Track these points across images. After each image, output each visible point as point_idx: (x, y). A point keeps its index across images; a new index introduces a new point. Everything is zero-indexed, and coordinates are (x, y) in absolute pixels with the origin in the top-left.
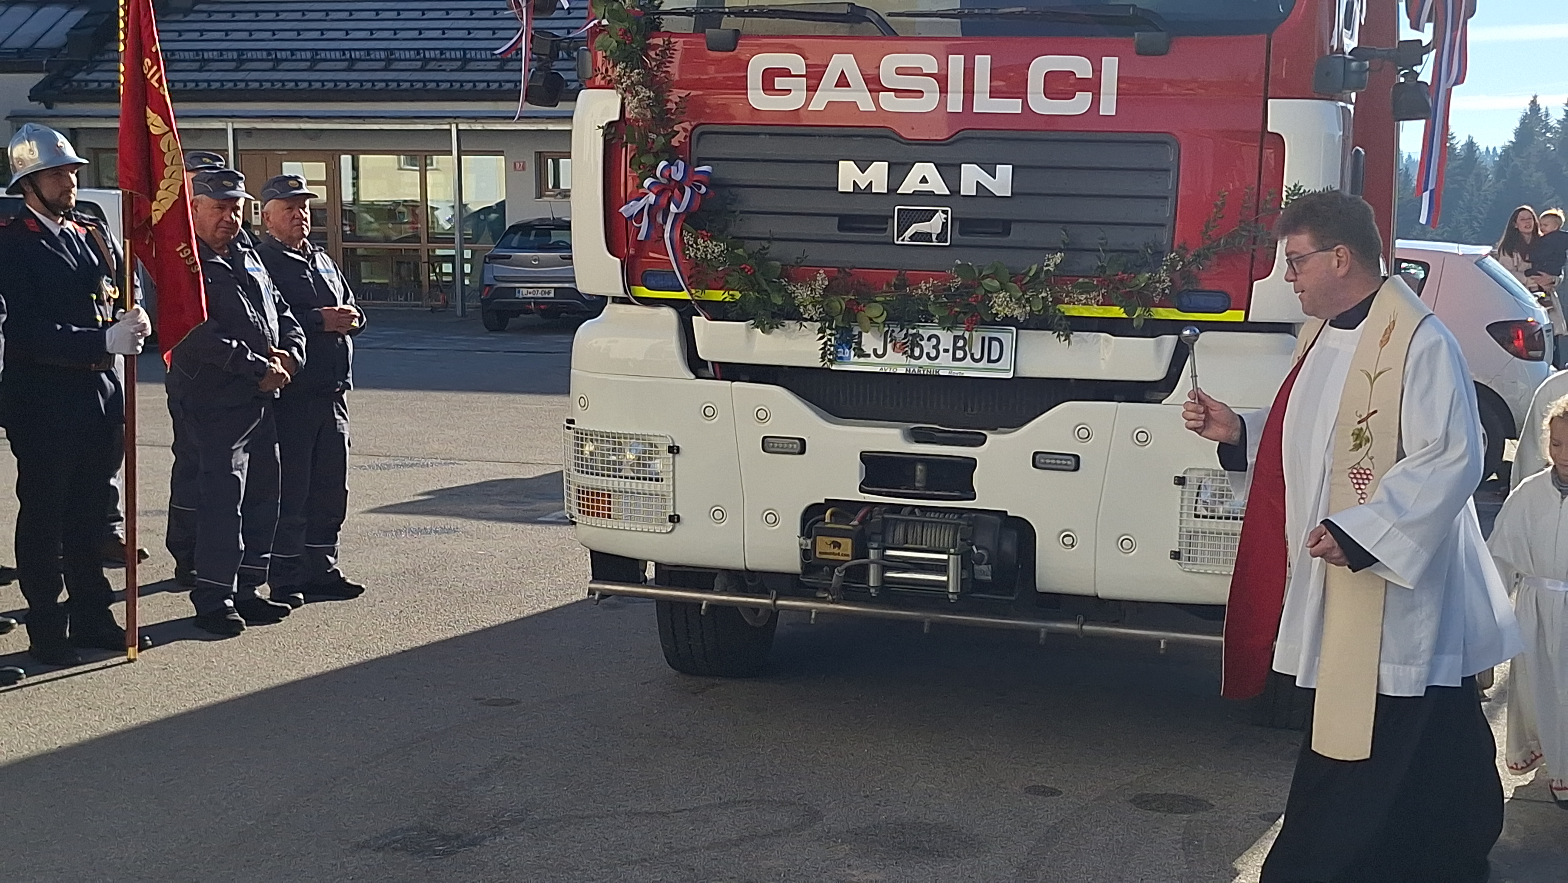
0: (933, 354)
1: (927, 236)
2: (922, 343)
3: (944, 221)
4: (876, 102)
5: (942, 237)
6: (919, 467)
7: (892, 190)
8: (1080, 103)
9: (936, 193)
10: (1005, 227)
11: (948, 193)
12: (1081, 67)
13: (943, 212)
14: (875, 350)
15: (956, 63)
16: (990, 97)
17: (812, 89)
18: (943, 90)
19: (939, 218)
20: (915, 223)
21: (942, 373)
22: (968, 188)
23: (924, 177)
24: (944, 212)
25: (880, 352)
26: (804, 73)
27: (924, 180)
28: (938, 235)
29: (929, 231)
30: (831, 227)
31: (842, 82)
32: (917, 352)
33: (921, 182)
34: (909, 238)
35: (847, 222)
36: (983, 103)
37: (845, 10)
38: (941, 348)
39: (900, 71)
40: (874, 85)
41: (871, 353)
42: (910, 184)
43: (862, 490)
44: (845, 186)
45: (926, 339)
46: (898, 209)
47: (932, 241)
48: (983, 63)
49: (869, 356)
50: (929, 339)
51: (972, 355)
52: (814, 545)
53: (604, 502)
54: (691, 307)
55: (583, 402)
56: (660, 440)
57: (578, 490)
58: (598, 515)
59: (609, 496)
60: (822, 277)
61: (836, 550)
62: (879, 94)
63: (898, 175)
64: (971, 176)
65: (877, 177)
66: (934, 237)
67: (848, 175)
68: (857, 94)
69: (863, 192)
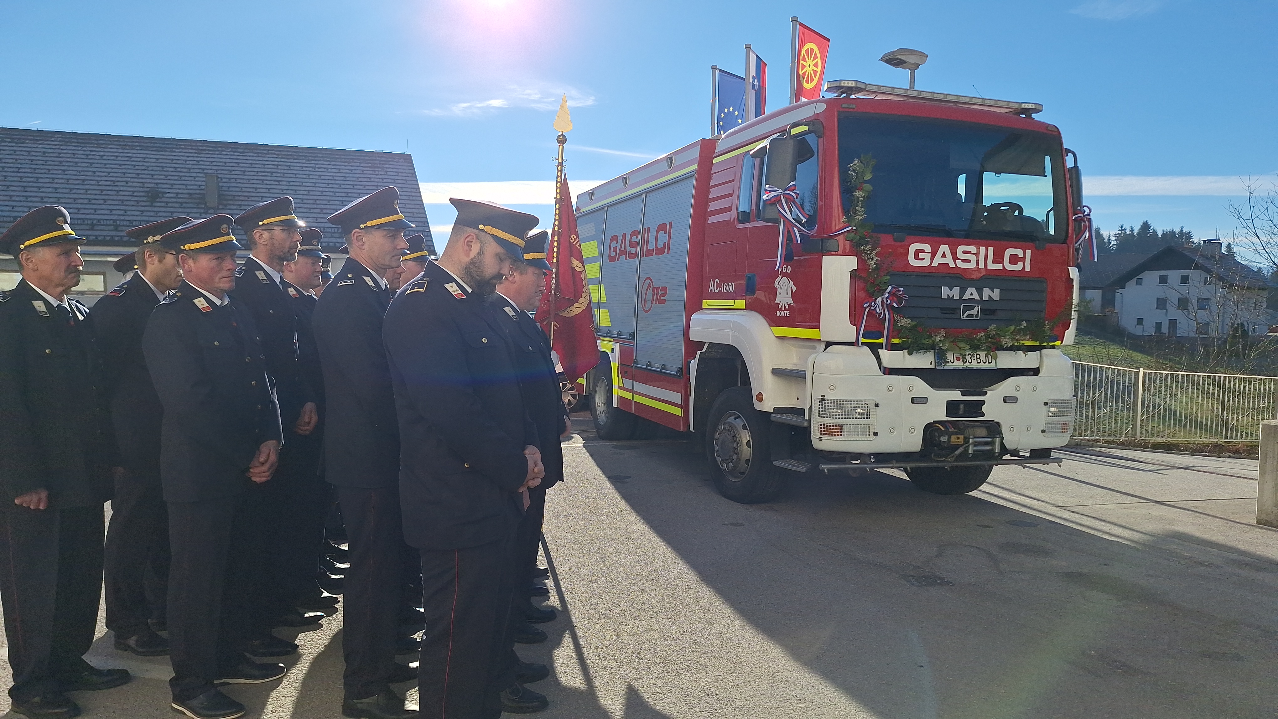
0: (970, 361)
1: (971, 316)
2: (966, 356)
3: (978, 310)
4: (956, 264)
6: (962, 405)
7: (961, 297)
8: (1019, 266)
9: (976, 299)
10: (996, 312)
11: (979, 299)
12: (1019, 252)
14: (951, 360)
15: (982, 249)
16: (993, 263)
17: (933, 257)
18: (978, 260)
19: (976, 309)
20: (968, 310)
21: (974, 368)
22: (985, 298)
24: (978, 306)
26: (930, 252)
27: (972, 294)
28: (976, 315)
29: (973, 314)
30: (938, 312)
31: (944, 255)
32: (965, 360)
34: (966, 316)
36: (991, 266)
38: (973, 359)
39: (964, 252)
40: (955, 258)
42: (967, 296)
43: (946, 416)
44: (944, 296)
46: (962, 305)
47: (973, 317)
48: (991, 250)
49: (949, 362)
51: (983, 361)
52: (949, 438)
53: (839, 429)
54: (880, 346)
55: (832, 388)
56: (870, 401)
57: (821, 425)
58: (835, 435)
59: (842, 426)
60: (943, 332)
61: (958, 440)
62: (957, 261)
63: (963, 292)
64: (987, 292)
65: (955, 293)
66: (974, 316)
67: (945, 292)
68: (949, 260)
69: (950, 299)
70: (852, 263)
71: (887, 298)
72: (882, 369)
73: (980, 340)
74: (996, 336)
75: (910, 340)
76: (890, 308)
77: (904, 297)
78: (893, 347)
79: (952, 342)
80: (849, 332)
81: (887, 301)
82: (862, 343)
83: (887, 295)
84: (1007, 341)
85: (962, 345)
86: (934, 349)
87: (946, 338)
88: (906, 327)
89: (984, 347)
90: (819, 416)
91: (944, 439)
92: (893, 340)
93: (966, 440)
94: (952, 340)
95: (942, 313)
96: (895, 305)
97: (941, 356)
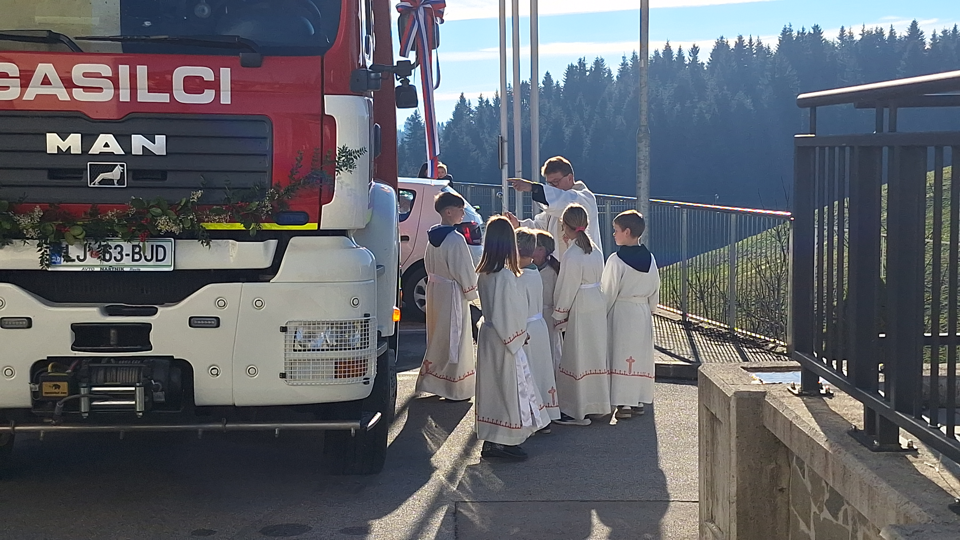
0: (119, 257)
1: (111, 182)
2: (111, 251)
3: (122, 171)
4: (70, 95)
5: (121, 181)
6: (113, 331)
7: (85, 152)
8: (207, 97)
9: (115, 153)
10: (163, 174)
11: (123, 153)
12: (207, 74)
13: (121, 165)
14: (78, 257)
15: (124, 70)
16: (148, 92)
17: (25, 85)
18: (117, 87)
19: (118, 170)
20: (102, 173)
21: (126, 269)
22: (136, 150)
23: (106, 143)
25: (82, 258)
26: (18, 76)
27: (106, 145)
28: (118, 180)
29: (112, 178)
30: (43, 177)
31: (46, 82)
32: (107, 257)
33: (104, 146)
34: (99, 183)
35: (53, 173)
36: (144, 96)
37: (45, 35)
38: (124, 253)
39: (86, 75)
40: (69, 84)
41: (75, 258)
42: (97, 148)
43: (73, 349)
44: (51, 149)
45: (113, 248)
46: (90, 164)
47: (114, 185)
48: (142, 71)
49: (74, 260)
50: (115, 248)
51: (145, 257)
52: (41, 388)
60: (38, 210)
61: (57, 390)
62: (72, 89)
63: (88, 142)
64: (138, 142)
65: (74, 143)
66: (115, 182)
67: (53, 142)
68: (56, 90)
69: (64, 154)
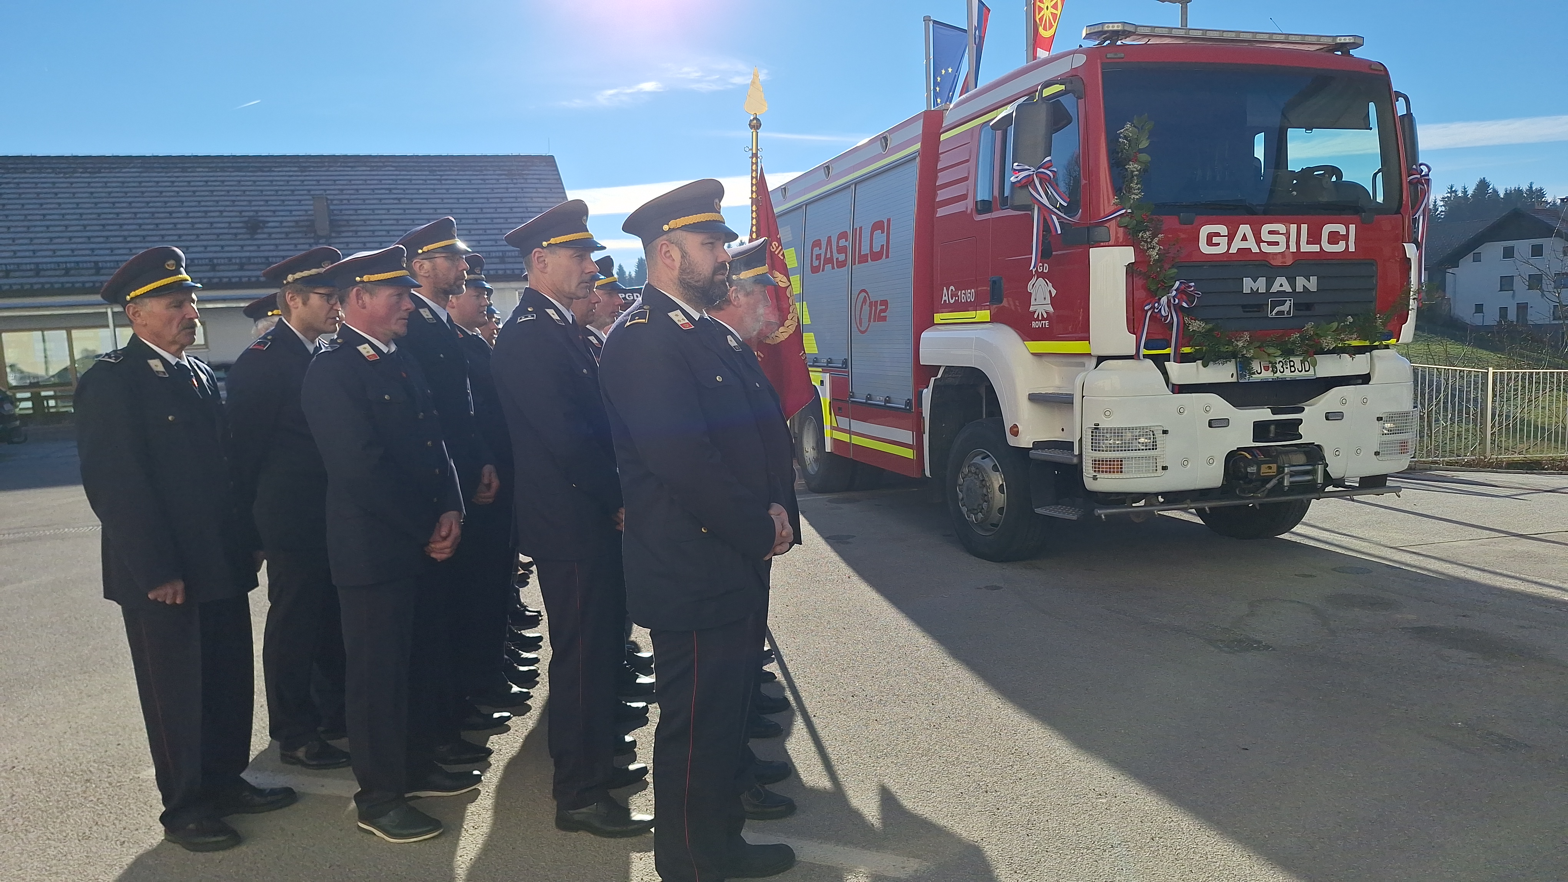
0: (1282, 370)
1: (1283, 313)
2: (1276, 365)
3: (1290, 304)
4: (1260, 249)
5: (1290, 312)
6: (1278, 426)
7: (1268, 290)
8: (1341, 246)
9: (1286, 291)
10: (1314, 305)
11: (1291, 291)
12: (1341, 229)
15: (1293, 227)
16: (1308, 244)
17: (1231, 242)
18: (1288, 241)
20: (1278, 306)
21: (1286, 379)
22: (1299, 289)
24: (1290, 300)
25: (1259, 371)
26: (1226, 234)
27: (1281, 285)
29: (1284, 310)
30: (1239, 311)
31: (1244, 238)
32: (1275, 370)
33: (1280, 286)
34: (1275, 314)
35: (1248, 308)
36: (1305, 248)
38: (1285, 367)
39: (1270, 232)
40: (1259, 240)
41: (1256, 371)
42: (1275, 288)
43: (1253, 441)
44: (1247, 290)
45: (1278, 363)
46: (1270, 300)
48: (1304, 227)
49: (1255, 374)
52: (1259, 469)
53: (1118, 465)
54: (1167, 357)
55: (1107, 413)
56: (1156, 428)
57: (1095, 461)
58: (1114, 472)
59: (1122, 461)
60: (1246, 335)
61: (1270, 471)
62: (1261, 244)
63: (1269, 284)
64: (1300, 282)
65: (1261, 285)
66: (1286, 312)
67: (1248, 285)
68: (1251, 244)
69: (1254, 293)
70: (1127, 255)
71: (1174, 297)
72: (1170, 386)
73: (1294, 343)
74: (1315, 337)
75: (1204, 348)
76: (1179, 309)
77: (1196, 293)
78: (1184, 359)
79: (1259, 347)
80: (1127, 343)
81: (1175, 301)
82: (1143, 355)
83: (1174, 293)
84: (1328, 342)
85: (1271, 350)
86: (1235, 357)
87: (1250, 343)
88: (1199, 332)
89: (1300, 351)
90: (1092, 450)
91: (1252, 469)
92: (1183, 349)
93: (1280, 470)
94: (1258, 344)
95: (1244, 312)
96: (1185, 305)
97: (1244, 366)
